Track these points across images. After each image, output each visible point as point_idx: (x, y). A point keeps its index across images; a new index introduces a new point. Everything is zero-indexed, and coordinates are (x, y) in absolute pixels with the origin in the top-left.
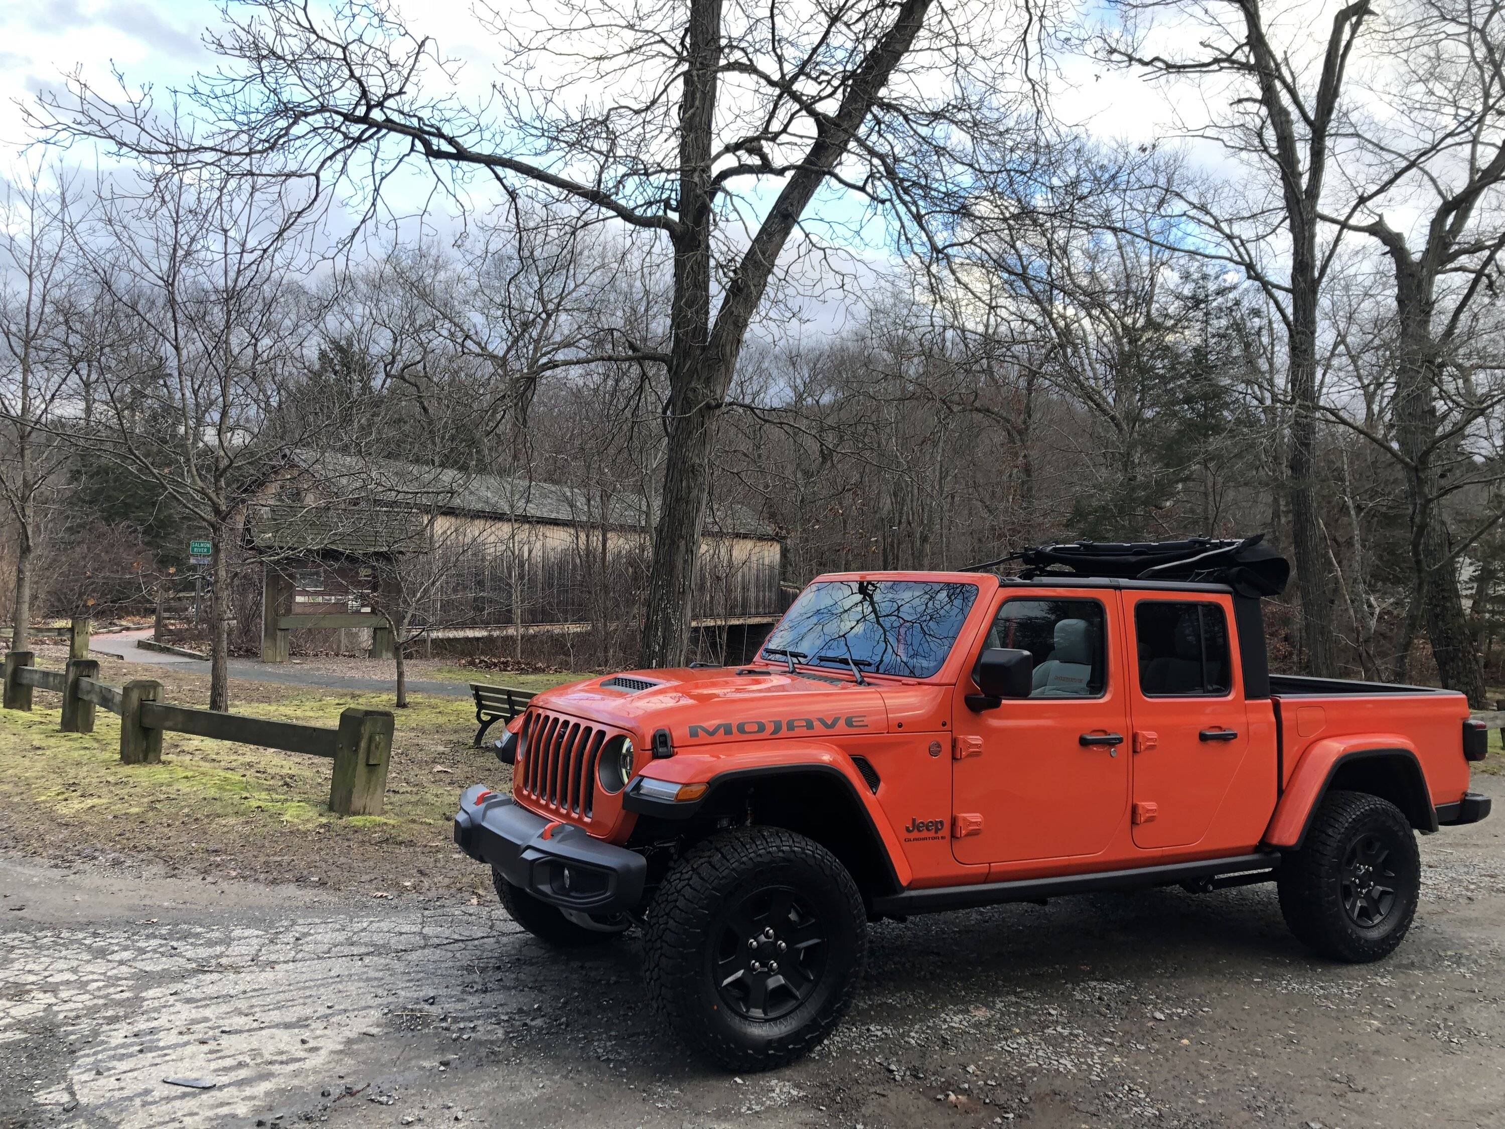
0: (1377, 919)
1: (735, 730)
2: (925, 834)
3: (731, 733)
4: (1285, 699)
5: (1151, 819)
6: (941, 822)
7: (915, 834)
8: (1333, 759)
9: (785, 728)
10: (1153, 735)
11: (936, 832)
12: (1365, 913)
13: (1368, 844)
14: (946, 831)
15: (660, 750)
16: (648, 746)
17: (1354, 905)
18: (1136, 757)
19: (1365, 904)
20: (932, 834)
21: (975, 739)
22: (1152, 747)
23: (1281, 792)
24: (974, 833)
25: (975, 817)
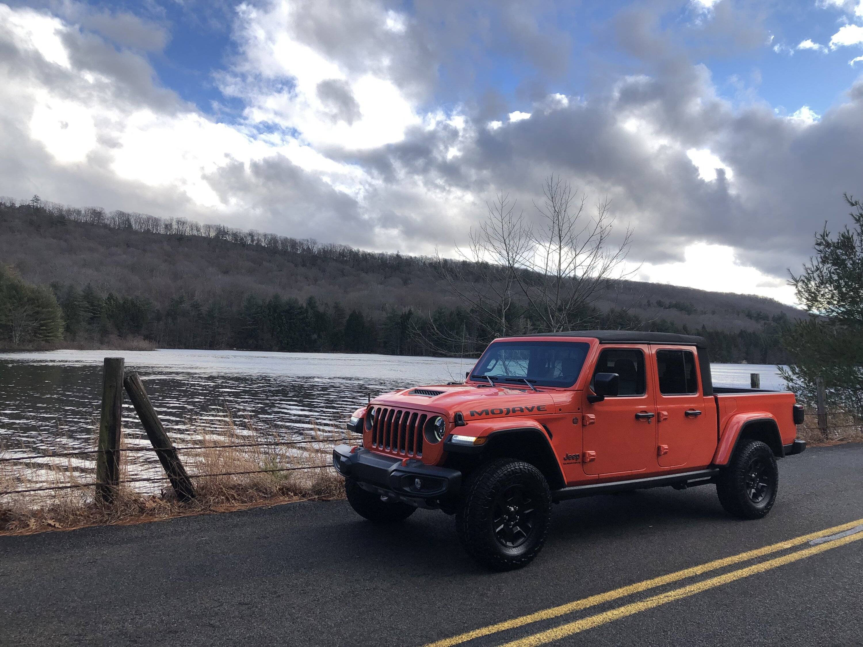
0: (760, 499)
1: (490, 413)
2: (571, 461)
3: (489, 414)
4: (720, 396)
5: (666, 453)
6: (578, 455)
7: (568, 461)
8: (741, 423)
9: (511, 412)
10: (665, 413)
11: (576, 460)
12: (756, 496)
13: (756, 463)
14: (580, 460)
15: (459, 422)
16: (452, 420)
17: (751, 491)
18: (660, 424)
19: (755, 492)
20: (574, 461)
21: (592, 416)
22: (666, 419)
23: (719, 440)
24: (592, 460)
25: (592, 453)
